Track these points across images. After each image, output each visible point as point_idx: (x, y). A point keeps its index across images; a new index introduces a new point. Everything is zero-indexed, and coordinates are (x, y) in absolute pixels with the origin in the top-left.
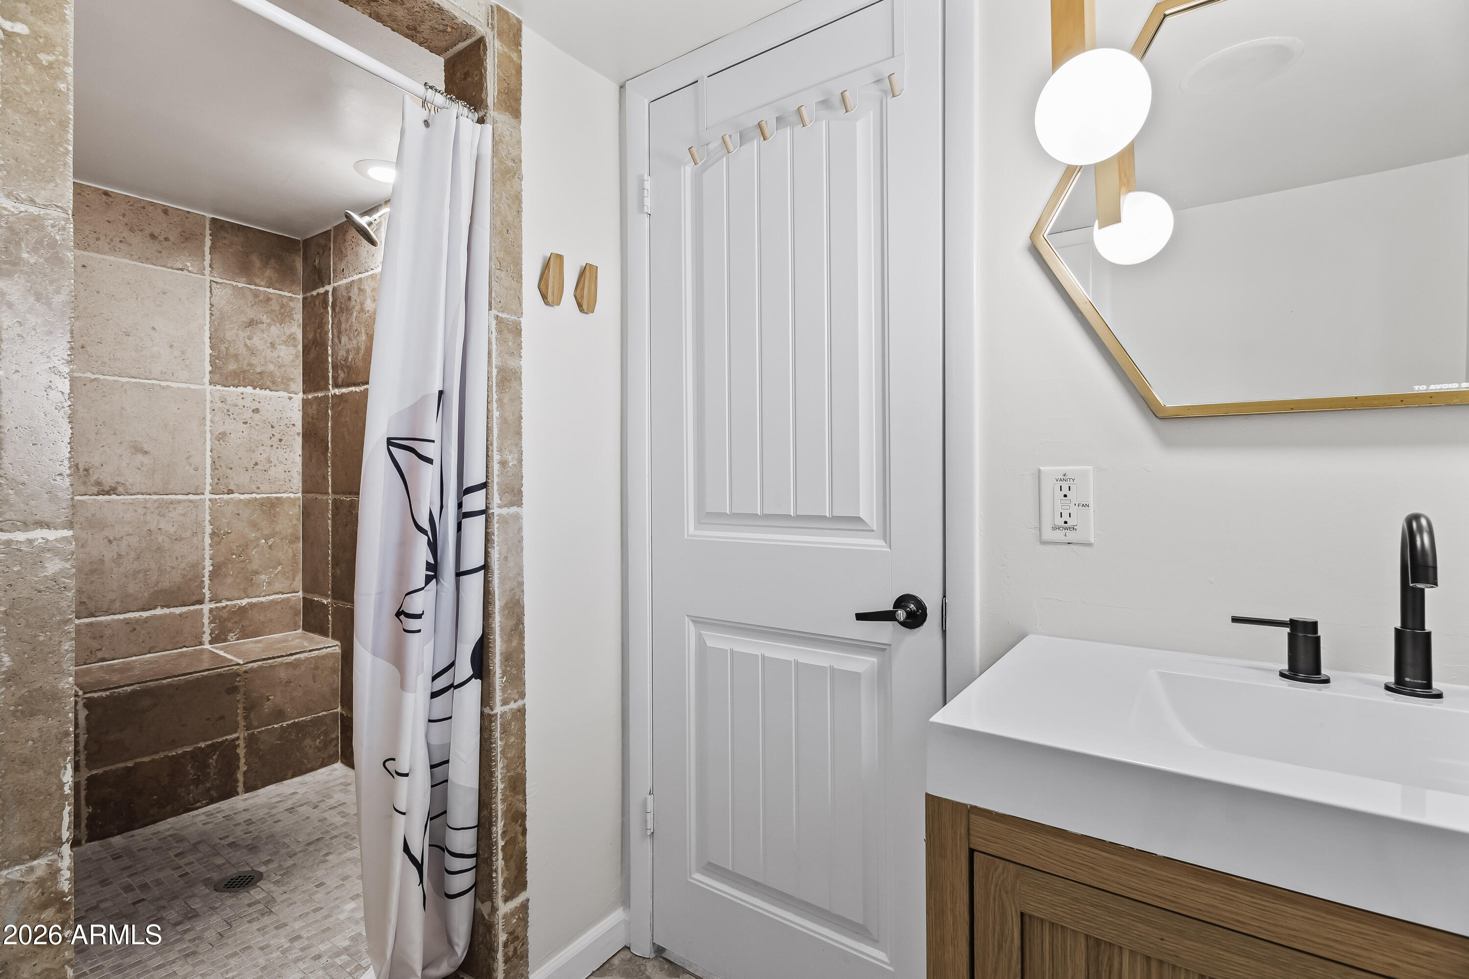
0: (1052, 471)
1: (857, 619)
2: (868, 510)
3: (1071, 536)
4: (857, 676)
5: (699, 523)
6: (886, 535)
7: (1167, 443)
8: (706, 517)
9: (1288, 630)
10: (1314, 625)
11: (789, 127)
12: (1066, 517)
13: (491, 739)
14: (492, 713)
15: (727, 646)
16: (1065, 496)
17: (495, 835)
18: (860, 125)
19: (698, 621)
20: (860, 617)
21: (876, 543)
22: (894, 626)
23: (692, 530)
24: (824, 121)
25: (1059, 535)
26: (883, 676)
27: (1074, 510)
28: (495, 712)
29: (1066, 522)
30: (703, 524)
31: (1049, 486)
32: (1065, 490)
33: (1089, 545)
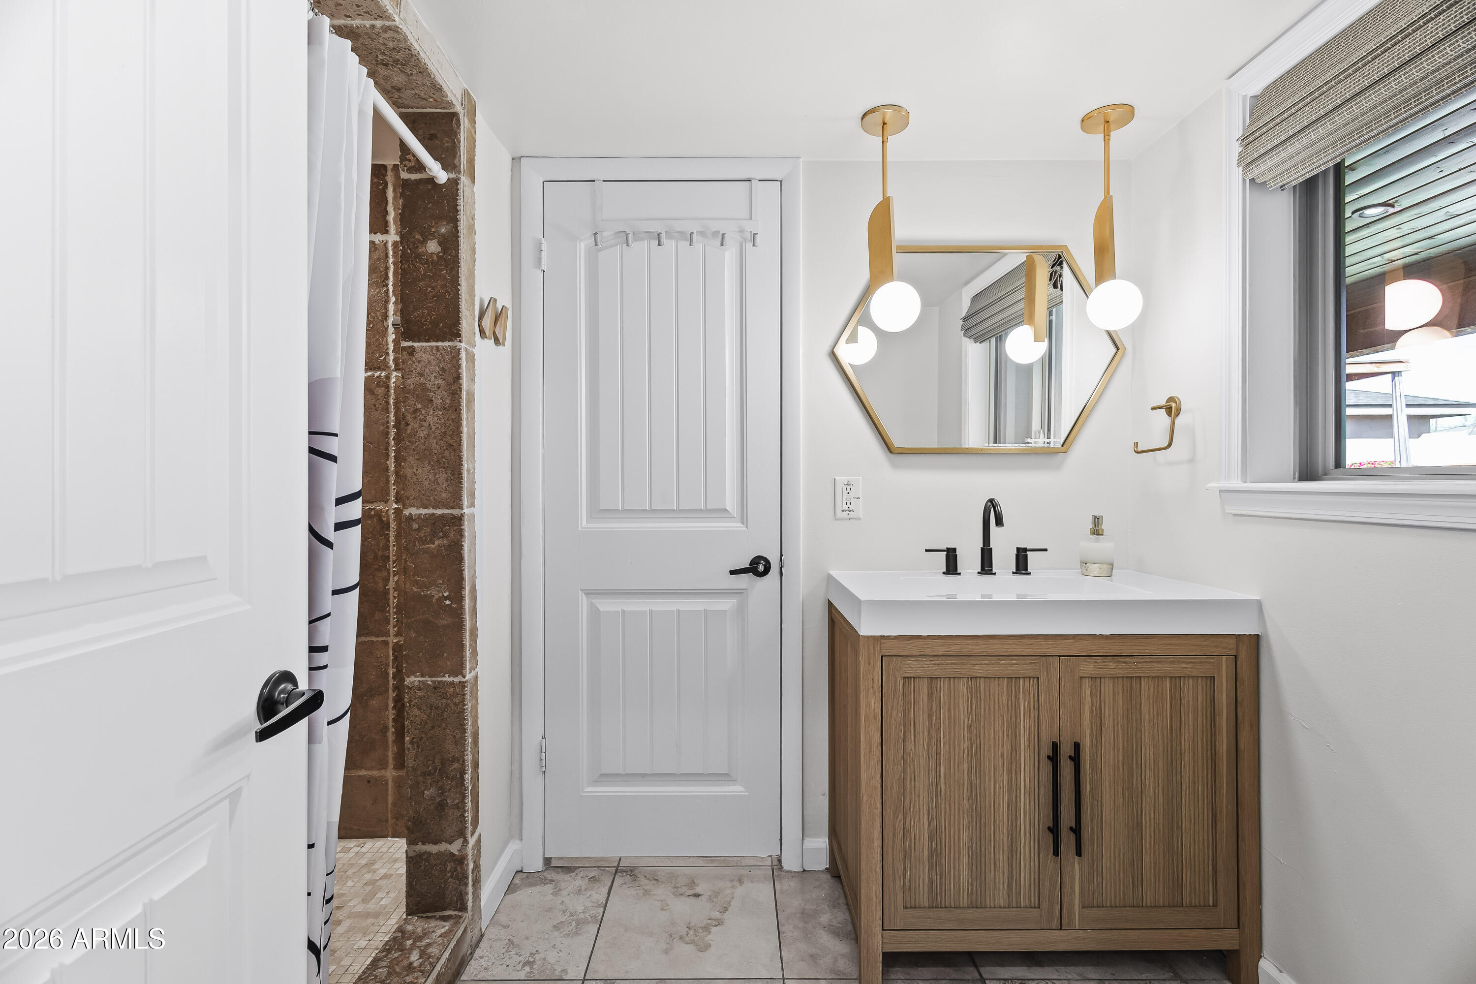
0: (841, 479)
1: (731, 574)
2: (731, 504)
3: (852, 515)
4: (724, 612)
5: (591, 517)
6: (744, 519)
7: (894, 466)
8: (597, 511)
9: (946, 553)
10: (955, 549)
11: (674, 240)
12: (849, 505)
13: (464, 701)
14: (464, 680)
15: (619, 609)
16: (848, 493)
17: (467, 781)
18: (727, 254)
19: (589, 593)
20: (732, 573)
21: (737, 525)
22: (749, 577)
23: (584, 522)
24: (701, 244)
25: (845, 515)
26: (741, 611)
27: (853, 501)
28: (467, 678)
29: (849, 508)
30: (594, 518)
31: (840, 487)
32: (848, 490)
33: (860, 519)
